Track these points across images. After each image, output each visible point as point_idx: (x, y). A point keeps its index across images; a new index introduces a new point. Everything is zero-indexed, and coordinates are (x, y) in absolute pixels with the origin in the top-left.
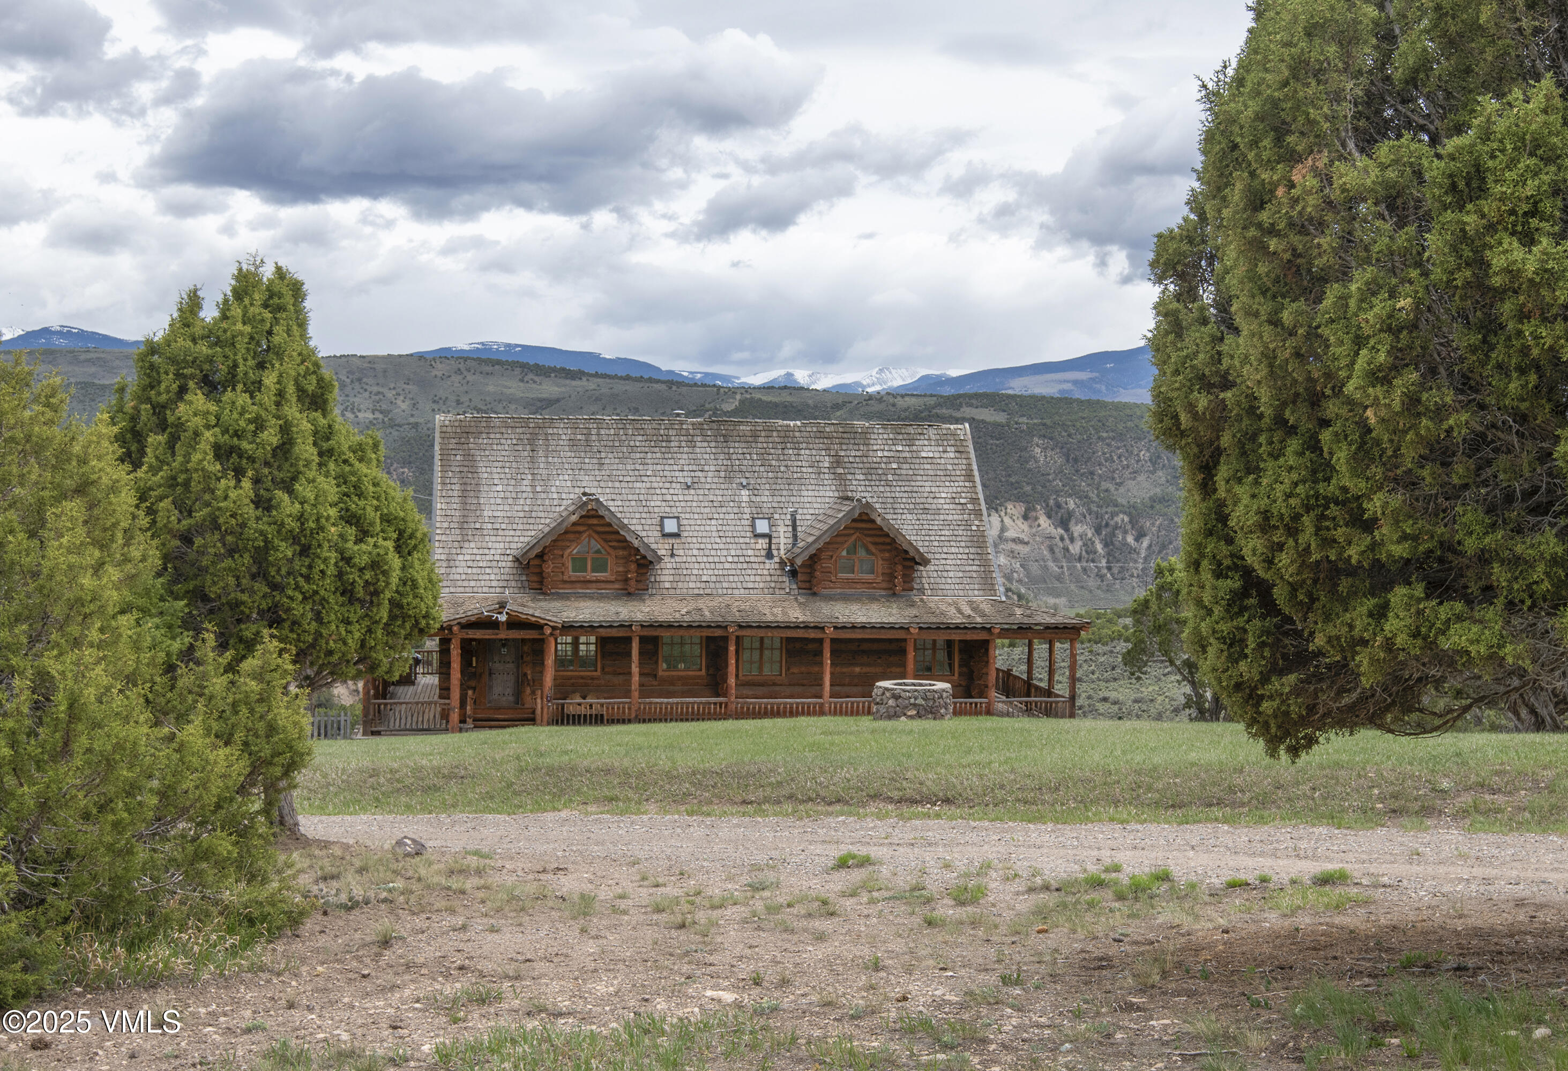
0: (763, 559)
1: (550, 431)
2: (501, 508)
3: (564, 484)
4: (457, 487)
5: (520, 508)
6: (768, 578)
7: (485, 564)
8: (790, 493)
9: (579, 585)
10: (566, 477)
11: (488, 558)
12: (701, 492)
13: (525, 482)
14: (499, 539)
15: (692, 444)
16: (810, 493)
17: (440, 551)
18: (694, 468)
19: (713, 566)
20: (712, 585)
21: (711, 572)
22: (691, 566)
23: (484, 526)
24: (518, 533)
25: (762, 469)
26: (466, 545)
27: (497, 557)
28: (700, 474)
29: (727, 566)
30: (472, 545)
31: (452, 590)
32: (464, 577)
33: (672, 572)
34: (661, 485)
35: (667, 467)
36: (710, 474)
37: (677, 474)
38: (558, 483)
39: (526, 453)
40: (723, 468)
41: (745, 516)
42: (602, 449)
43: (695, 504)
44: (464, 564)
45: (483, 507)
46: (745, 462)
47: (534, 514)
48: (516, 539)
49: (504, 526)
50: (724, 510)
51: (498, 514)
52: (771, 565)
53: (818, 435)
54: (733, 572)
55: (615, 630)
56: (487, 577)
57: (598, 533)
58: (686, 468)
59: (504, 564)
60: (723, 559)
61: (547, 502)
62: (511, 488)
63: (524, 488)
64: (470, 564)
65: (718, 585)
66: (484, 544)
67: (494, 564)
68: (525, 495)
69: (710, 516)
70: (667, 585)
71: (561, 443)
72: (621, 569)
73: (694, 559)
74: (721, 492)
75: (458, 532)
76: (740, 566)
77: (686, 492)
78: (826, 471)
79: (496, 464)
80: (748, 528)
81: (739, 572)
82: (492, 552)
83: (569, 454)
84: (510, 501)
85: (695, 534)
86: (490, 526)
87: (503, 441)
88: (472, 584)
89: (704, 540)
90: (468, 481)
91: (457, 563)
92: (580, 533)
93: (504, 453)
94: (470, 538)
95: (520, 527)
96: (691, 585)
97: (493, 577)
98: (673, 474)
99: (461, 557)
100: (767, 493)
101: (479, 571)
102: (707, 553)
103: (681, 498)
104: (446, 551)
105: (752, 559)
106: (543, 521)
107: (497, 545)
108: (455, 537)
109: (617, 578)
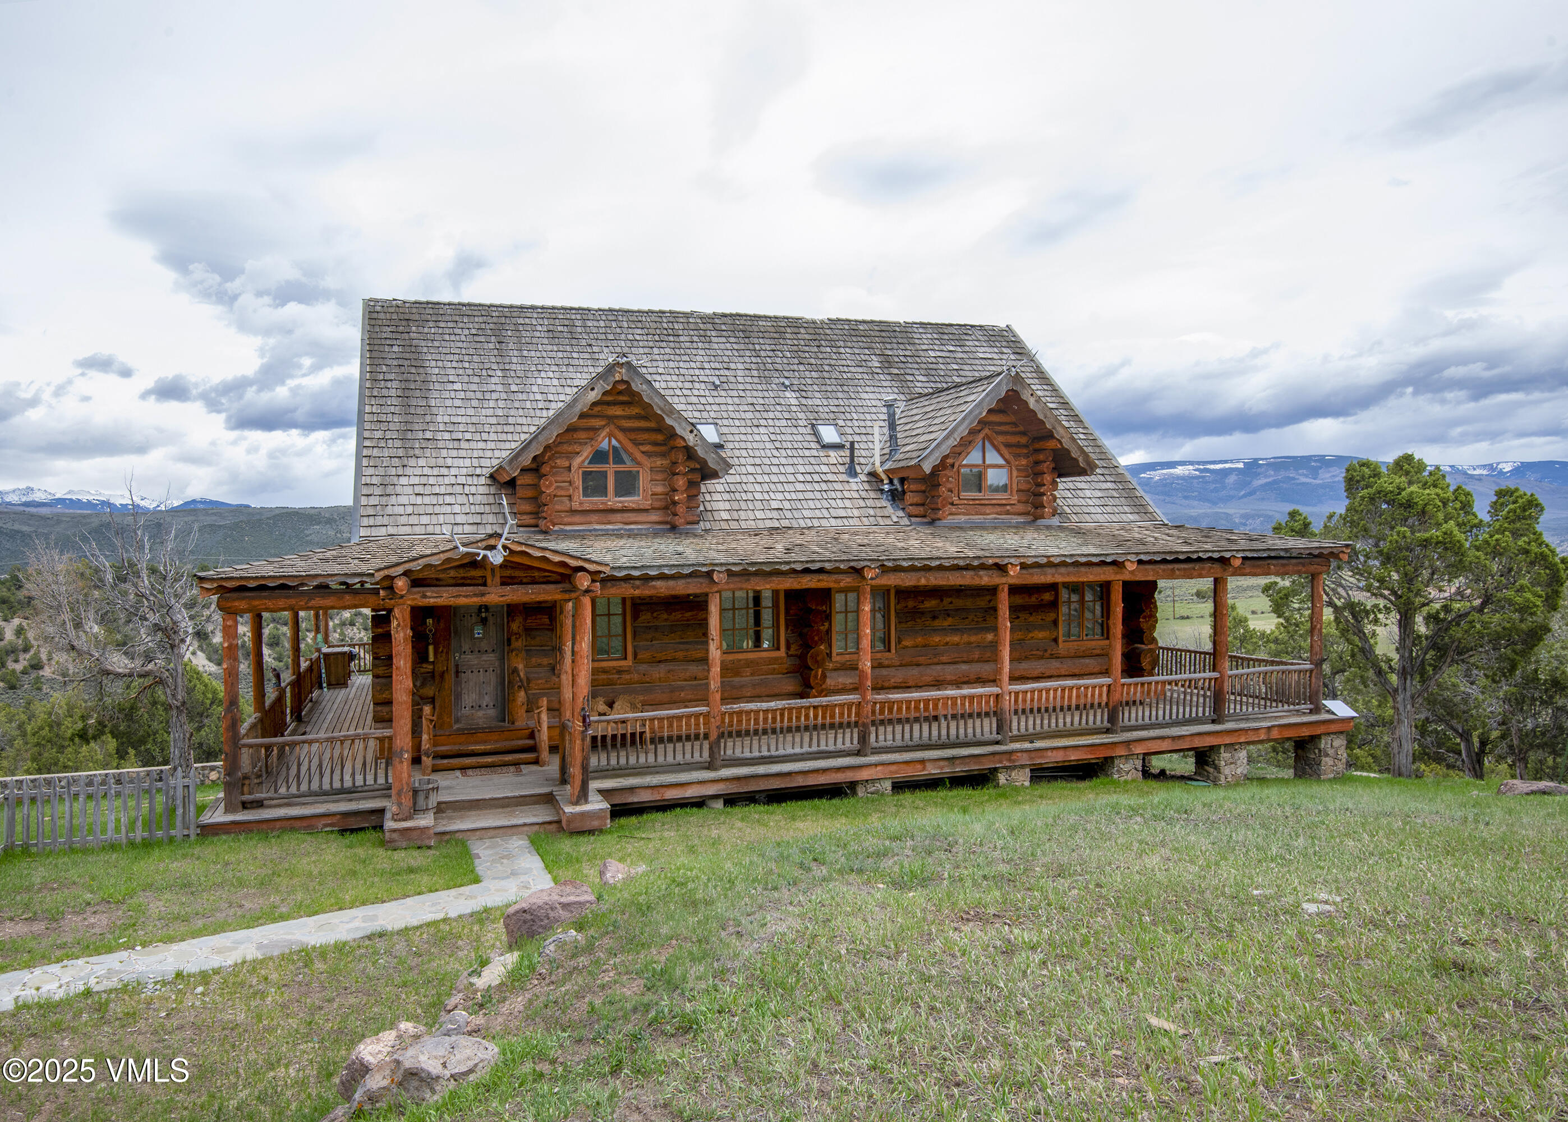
0: (844, 477)
1: (521, 321)
2: (462, 411)
3: (548, 382)
4: (395, 384)
5: (490, 412)
6: (862, 503)
7: (443, 490)
8: (846, 395)
9: (595, 517)
10: (551, 375)
11: (447, 480)
12: (735, 393)
13: (493, 380)
14: (463, 453)
15: (705, 338)
16: (871, 396)
17: (371, 471)
18: (717, 365)
19: (780, 487)
20: (789, 514)
21: (780, 496)
22: (750, 487)
23: (439, 435)
24: (492, 445)
25: (802, 367)
26: (412, 462)
27: (462, 480)
28: (727, 372)
29: (800, 487)
30: (422, 462)
31: (391, 530)
32: (409, 510)
33: (726, 496)
34: (680, 384)
35: (682, 364)
36: (740, 373)
37: (697, 372)
38: (539, 381)
39: (491, 346)
40: (753, 366)
41: (801, 423)
42: (593, 342)
43: (731, 408)
44: (409, 490)
45: (435, 410)
46: (778, 360)
47: (511, 420)
48: (489, 454)
49: (468, 436)
50: (771, 415)
51: (459, 419)
52: (858, 484)
53: (852, 332)
54: (810, 495)
55: (681, 583)
56: (448, 509)
57: (623, 430)
58: (706, 365)
59: (473, 490)
60: (791, 478)
61: (528, 405)
62: (474, 387)
63: (493, 387)
64: (419, 489)
65: (797, 514)
66: (440, 462)
67: (458, 489)
68: (495, 396)
69: (755, 422)
70: (725, 516)
71: (538, 334)
72: (659, 489)
73: (751, 479)
74: (760, 394)
75: (398, 443)
76: (817, 487)
77: (715, 393)
78: (878, 371)
79: (451, 357)
80: (809, 438)
81: (818, 495)
82: (453, 471)
83: (550, 348)
84: (475, 403)
85: (743, 445)
86: (447, 436)
87: (457, 331)
88: (425, 520)
89: (757, 453)
90: (412, 377)
91: (399, 489)
92: (595, 430)
93: (460, 344)
94: (417, 452)
95: (493, 436)
96: (759, 515)
97: (457, 509)
98: (692, 372)
99: (404, 480)
100: (817, 395)
101: (434, 500)
102: (766, 469)
103: (711, 400)
104: (381, 471)
105: (830, 477)
106: (525, 429)
107: (461, 462)
108: (393, 452)
109: (657, 504)
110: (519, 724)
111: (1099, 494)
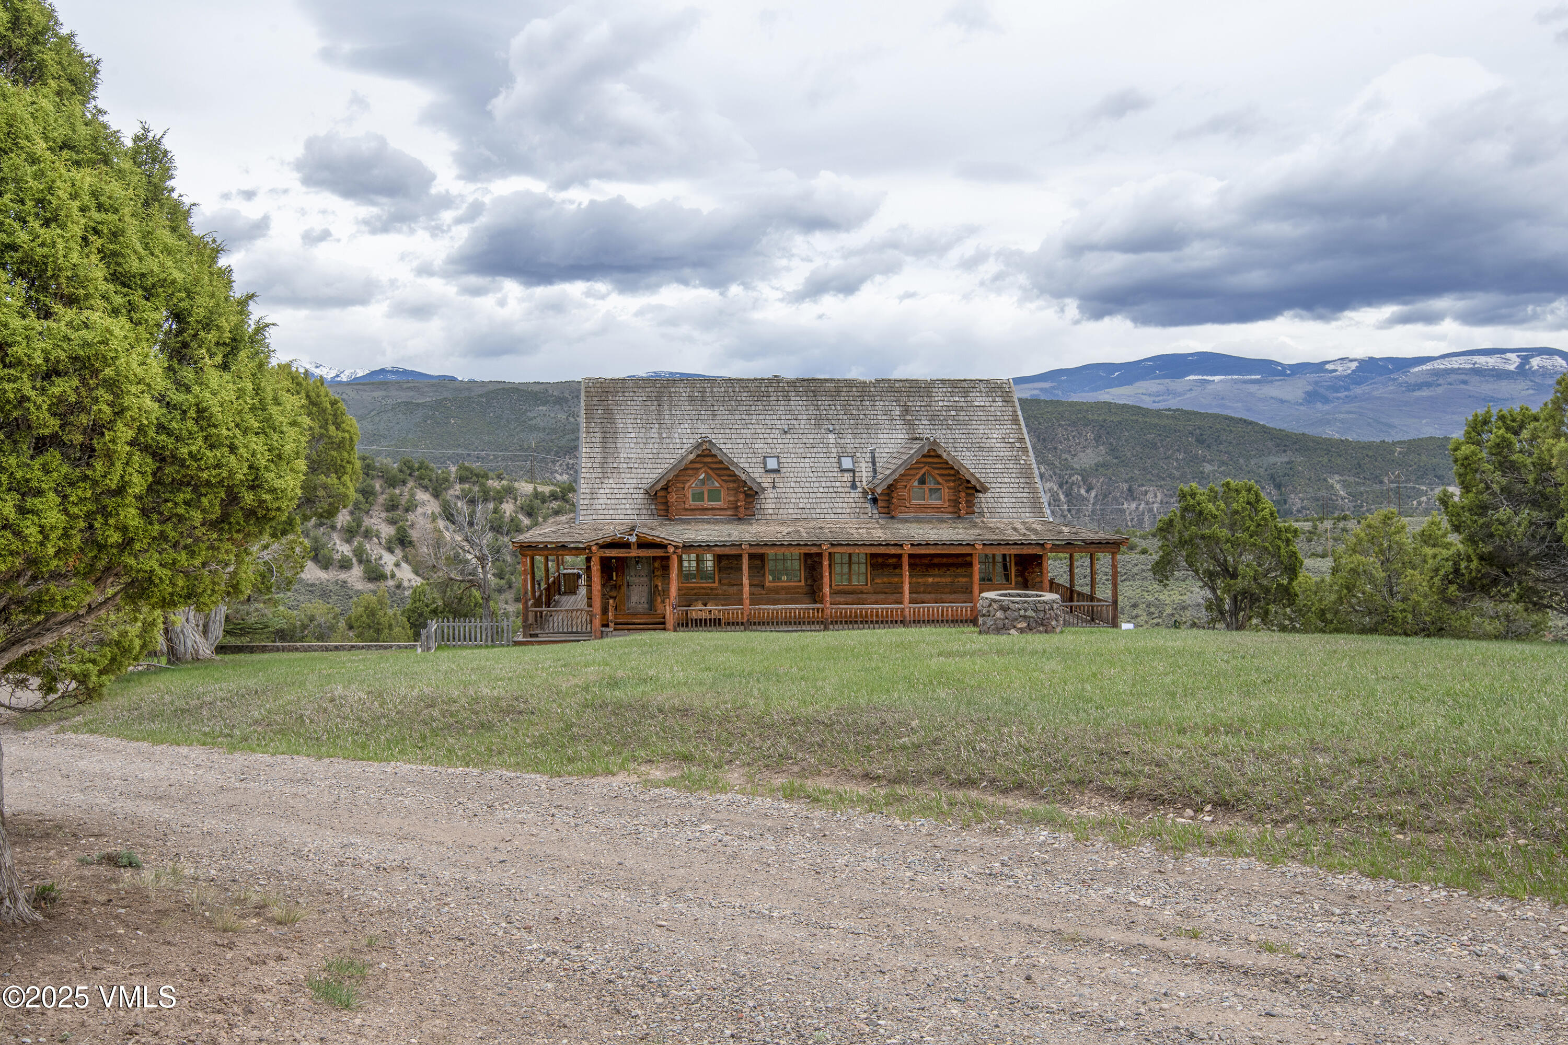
0: (848, 490)
1: (673, 390)
2: (634, 451)
3: (684, 431)
4: (599, 435)
5: (649, 451)
6: (854, 505)
7: (621, 496)
8: (868, 436)
9: (698, 512)
10: (687, 426)
11: (623, 491)
12: (796, 436)
13: (653, 430)
14: (633, 476)
15: (787, 398)
16: (885, 436)
17: (585, 486)
18: (790, 417)
19: (807, 495)
20: (807, 511)
21: (806, 501)
22: (790, 496)
23: (621, 465)
24: (649, 471)
25: (845, 417)
26: (606, 481)
27: (631, 491)
28: (795, 422)
29: (819, 495)
30: (611, 481)
31: (595, 517)
32: (604, 507)
33: (775, 500)
34: (763, 431)
35: (767, 417)
36: (803, 422)
37: (776, 422)
38: (679, 431)
39: (654, 408)
40: (813, 417)
41: (832, 455)
42: (715, 403)
43: (791, 446)
44: (604, 496)
45: (619, 450)
46: (831, 412)
47: (660, 456)
48: (647, 476)
49: (636, 465)
50: (815, 450)
51: (632, 456)
52: (856, 494)
53: (889, 389)
54: (825, 500)
55: (727, 548)
56: (623, 506)
57: (712, 469)
58: (783, 417)
59: (637, 496)
60: (816, 490)
61: (671, 446)
62: (642, 435)
63: (652, 435)
64: (609, 496)
65: (812, 511)
66: (621, 481)
67: (629, 496)
68: (653, 440)
69: (804, 455)
70: (770, 511)
71: (682, 399)
72: (732, 499)
73: (792, 490)
74: (812, 436)
75: (599, 470)
76: (830, 495)
77: (784, 436)
78: (898, 418)
79: (630, 416)
80: (835, 465)
81: (829, 500)
82: (627, 486)
83: (688, 408)
84: (641, 445)
85: (792, 470)
86: (625, 466)
87: (635, 398)
88: (611, 512)
89: (800, 475)
90: (608, 430)
91: (599, 496)
92: (697, 469)
93: (636, 408)
94: (609, 475)
95: (650, 466)
96: (790, 511)
97: (628, 506)
98: (773, 422)
99: (602, 491)
100: (850, 436)
101: (616, 502)
102: (802, 485)
103: (780, 441)
104: (590, 486)
105: (840, 489)
106: (668, 461)
107: (631, 481)
108: (597, 475)
109: (731, 506)
110: (659, 612)
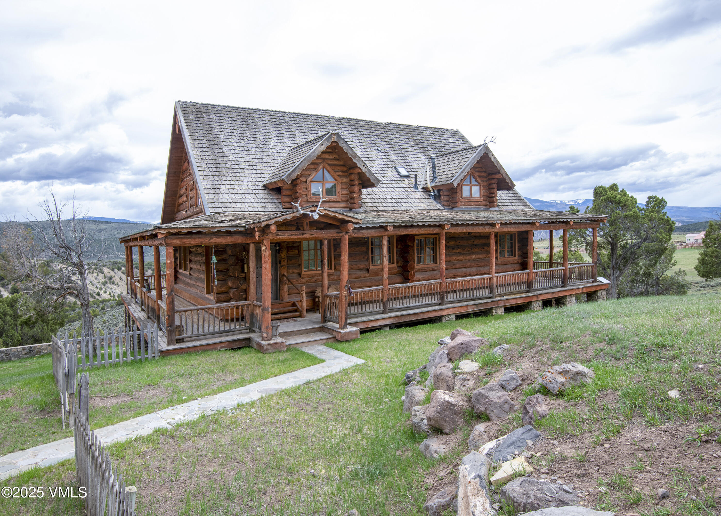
0: (413, 189)
2: (240, 156)
3: (276, 144)
4: (204, 142)
5: (254, 156)
6: (423, 200)
7: (243, 192)
8: (404, 155)
10: (276, 141)
11: (243, 187)
13: (251, 142)
14: (247, 175)
16: (414, 155)
17: (205, 182)
19: (389, 193)
20: (396, 205)
21: (390, 197)
22: (377, 193)
23: (233, 166)
24: (259, 172)
25: (383, 143)
26: (224, 178)
27: (250, 187)
29: (397, 193)
30: (229, 178)
31: (224, 209)
32: (230, 200)
36: (357, 144)
38: (272, 143)
39: (245, 126)
40: (363, 141)
41: (389, 166)
42: (291, 127)
44: (227, 191)
45: (227, 155)
46: (372, 139)
47: (264, 161)
48: (260, 176)
49: (246, 167)
50: (376, 162)
51: (240, 159)
52: (419, 193)
54: (403, 197)
56: (248, 200)
57: (329, 165)
59: (257, 192)
60: (392, 189)
61: (270, 154)
62: (242, 145)
63: (252, 145)
64: (231, 191)
65: (399, 205)
66: (237, 178)
67: (250, 191)
68: (253, 149)
69: (371, 165)
70: (370, 205)
71: (265, 122)
72: (345, 192)
73: (376, 189)
74: (368, 153)
75: (214, 169)
76: (404, 193)
78: (414, 146)
79: (227, 131)
80: (395, 173)
81: (405, 197)
82: (245, 183)
83: (272, 128)
84: (245, 152)
86: (237, 167)
87: (226, 118)
88: (239, 205)
90: (211, 139)
91: (222, 191)
93: (229, 125)
94: (225, 174)
95: (259, 168)
96: (384, 204)
97: (252, 200)
99: (223, 187)
100: (392, 155)
101: (240, 196)
102: (381, 185)
105: (408, 189)
107: (247, 179)
108: (213, 174)
109: (344, 199)
110: (286, 300)
111: (509, 198)
